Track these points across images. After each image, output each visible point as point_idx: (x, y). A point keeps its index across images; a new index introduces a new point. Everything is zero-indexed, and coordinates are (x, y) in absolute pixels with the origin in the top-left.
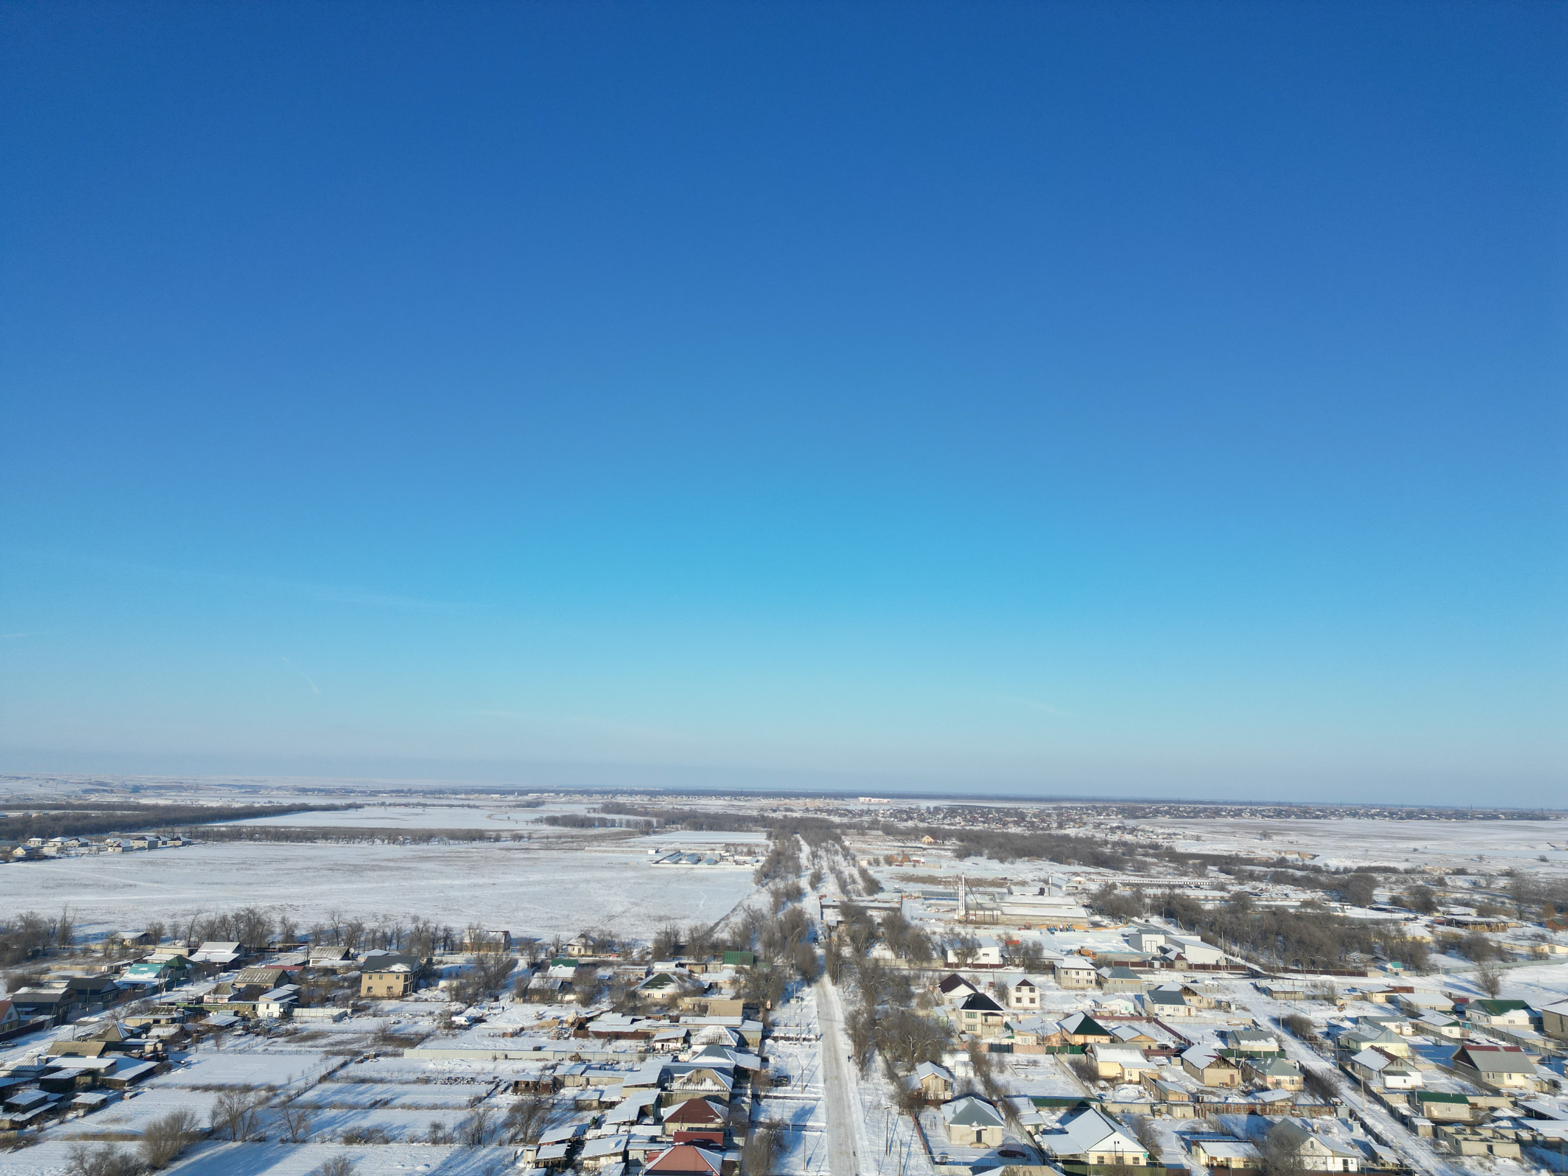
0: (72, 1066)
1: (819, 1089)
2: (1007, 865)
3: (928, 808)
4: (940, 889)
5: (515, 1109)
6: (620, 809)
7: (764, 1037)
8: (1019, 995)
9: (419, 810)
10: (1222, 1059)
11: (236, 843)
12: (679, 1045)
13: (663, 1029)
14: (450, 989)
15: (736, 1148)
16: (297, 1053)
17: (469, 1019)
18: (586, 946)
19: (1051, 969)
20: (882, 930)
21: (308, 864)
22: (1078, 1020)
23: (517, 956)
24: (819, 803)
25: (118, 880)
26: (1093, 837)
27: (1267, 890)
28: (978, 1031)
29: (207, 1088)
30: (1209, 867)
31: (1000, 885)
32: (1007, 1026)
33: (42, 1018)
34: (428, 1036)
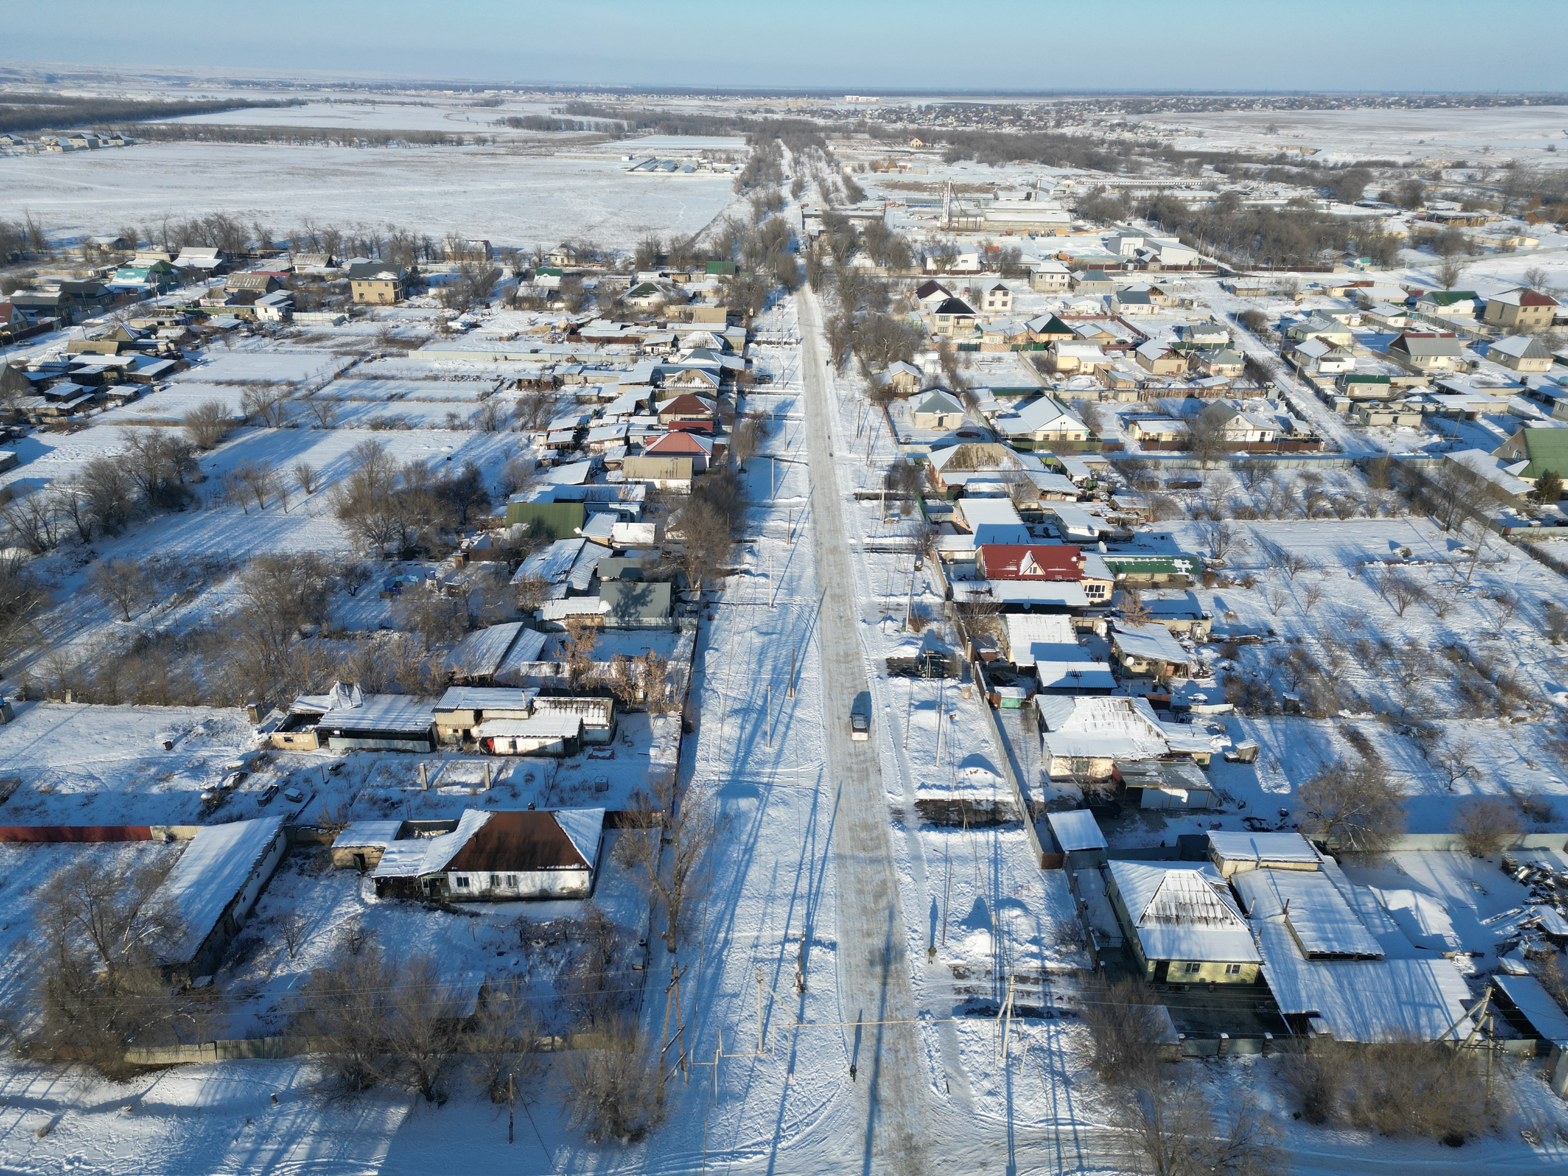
0: (95, 364)
1: (798, 386)
2: (996, 169)
3: (920, 107)
4: (925, 196)
5: (522, 402)
6: (586, 110)
7: (748, 342)
8: (992, 299)
9: (368, 108)
10: (1173, 352)
11: (182, 143)
12: (668, 349)
13: (652, 335)
14: (441, 297)
15: (724, 434)
16: (306, 352)
17: (464, 324)
18: (568, 256)
19: (1027, 273)
20: (863, 238)
21: (265, 167)
22: (1047, 319)
23: (501, 265)
24: (802, 103)
25: (71, 183)
26: (1091, 135)
27: (1257, 189)
28: (950, 333)
29: (230, 383)
30: (1205, 166)
31: (987, 191)
32: (977, 328)
33: (48, 319)
34: (427, 339)
